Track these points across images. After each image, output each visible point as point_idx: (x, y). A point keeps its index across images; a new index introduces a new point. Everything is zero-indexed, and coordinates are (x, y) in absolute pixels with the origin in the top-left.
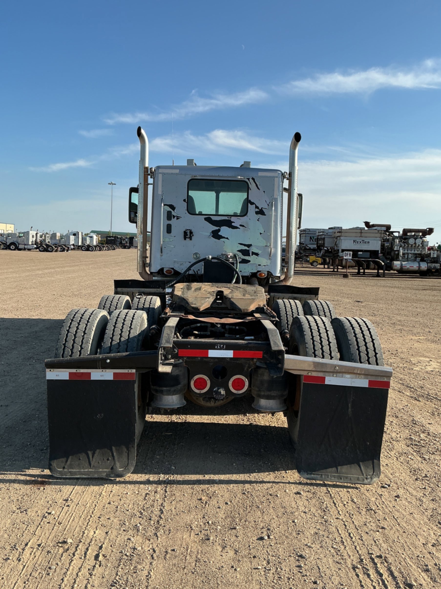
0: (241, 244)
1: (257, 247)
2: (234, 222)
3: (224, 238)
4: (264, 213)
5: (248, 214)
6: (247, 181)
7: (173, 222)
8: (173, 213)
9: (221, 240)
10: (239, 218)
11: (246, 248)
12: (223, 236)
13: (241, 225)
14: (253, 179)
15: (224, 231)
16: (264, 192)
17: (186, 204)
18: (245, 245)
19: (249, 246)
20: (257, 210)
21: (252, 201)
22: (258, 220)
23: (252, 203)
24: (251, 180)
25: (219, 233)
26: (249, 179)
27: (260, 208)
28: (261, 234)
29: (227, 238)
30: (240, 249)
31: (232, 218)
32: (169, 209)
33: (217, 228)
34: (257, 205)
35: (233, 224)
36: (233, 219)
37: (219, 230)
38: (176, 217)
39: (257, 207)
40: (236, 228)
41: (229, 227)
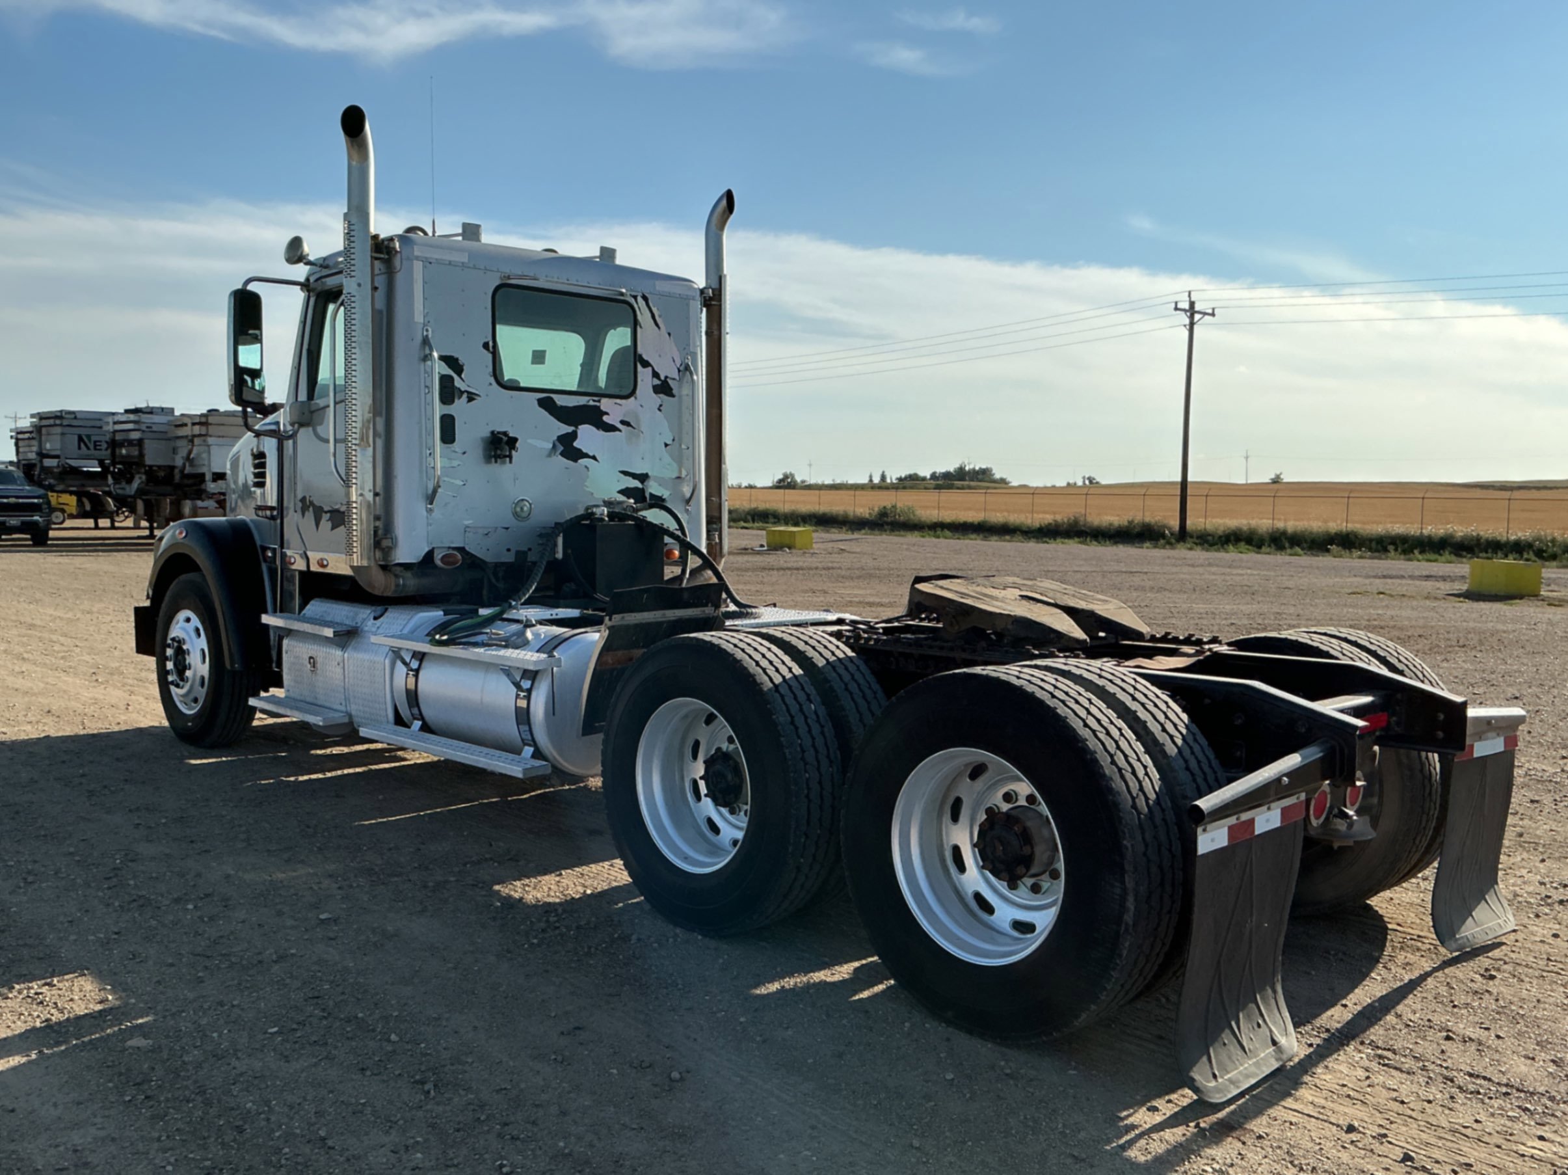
0: (625, 473)
1: (662, 482)
2: (607, 414)
3: (586, 456)
4: (671, 389)
5: (638, 392)
6: (632, 301)
7: (459, 408)
8: (458, 383)
9: (580, 461)
10: (618, 401)
11: (636, 484)
12: (584, 451)
13: (623, 422)
14: (645, 298)
15: (587, 437)
16: (669, 334)
17: (490, 356)
18: (634, 476)
19: (643, 478)
20: (657, 382)
21: (645, 357)
22: (660, 410)
23: (646, 364)
24: (640, 299)
25: (575, 444)
26: (635, 297)
27: (663, 378)
28: (666, 445)
29: (594, 458)
30: (623, 487)
31: (604, 401)
32: (448, 371)
33: (570, 429)
34: (656, 369)
35: (605, 418)
36: (605, 404)
37: (573, 436)
38: (465, 395)
39: (656, 375)
40: (610, 428)
41: (598, 428)
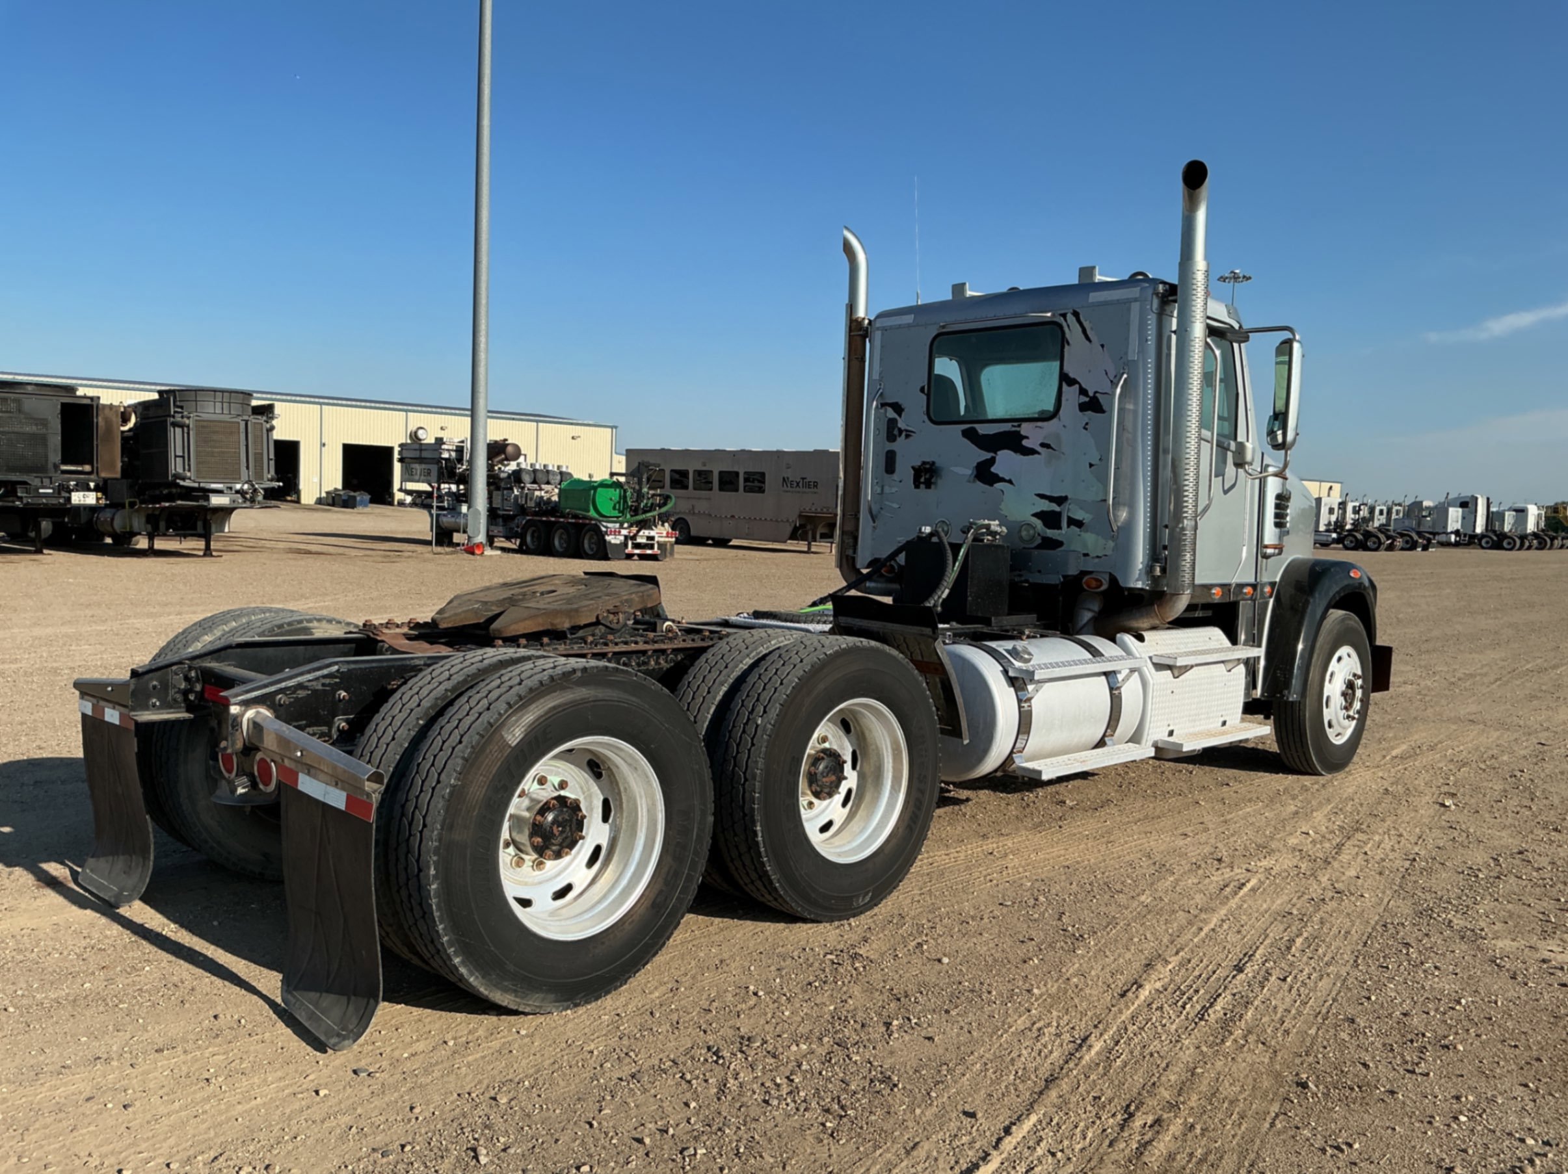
0: (1042, 496)
1: (1082, 505)
2: (1027, 438)
3: (1002, 480)
4: (1101, 406)
5: (1061, 412)
6: (1061, 320)
7: (900, 445)
8: (901, 424)
9: (996, 485)
10: (1039, 424)
11: (1055, 507)
12: (1001, 475)
13: (1043, 445)
14: (1076, 314)
15: (1005, 464)
16: (1102, 346)
17: (924, 397)
18: (1051, 499)
19: (1060, 500)
20: (1084, 399)
21: (1072, 375)
22: (1085, 428)
23: (1072, 382)
24: (1070, 317)
25: (993, 469)
26: (1064, 316)
27: (1091, 394)
28: (1091, 465)
29: (1010, 482)
30: (1038, 510)
31: (1024, 425)
32: (891, 413)
33: (989, 455)
34: (1084, 386)
35: (1025, 443)
36: (1025, 429)
37: (992, 461)
38: (904, 434)
39: (1083, 392)
40: (1032, 452)
41: (1016, 451)
